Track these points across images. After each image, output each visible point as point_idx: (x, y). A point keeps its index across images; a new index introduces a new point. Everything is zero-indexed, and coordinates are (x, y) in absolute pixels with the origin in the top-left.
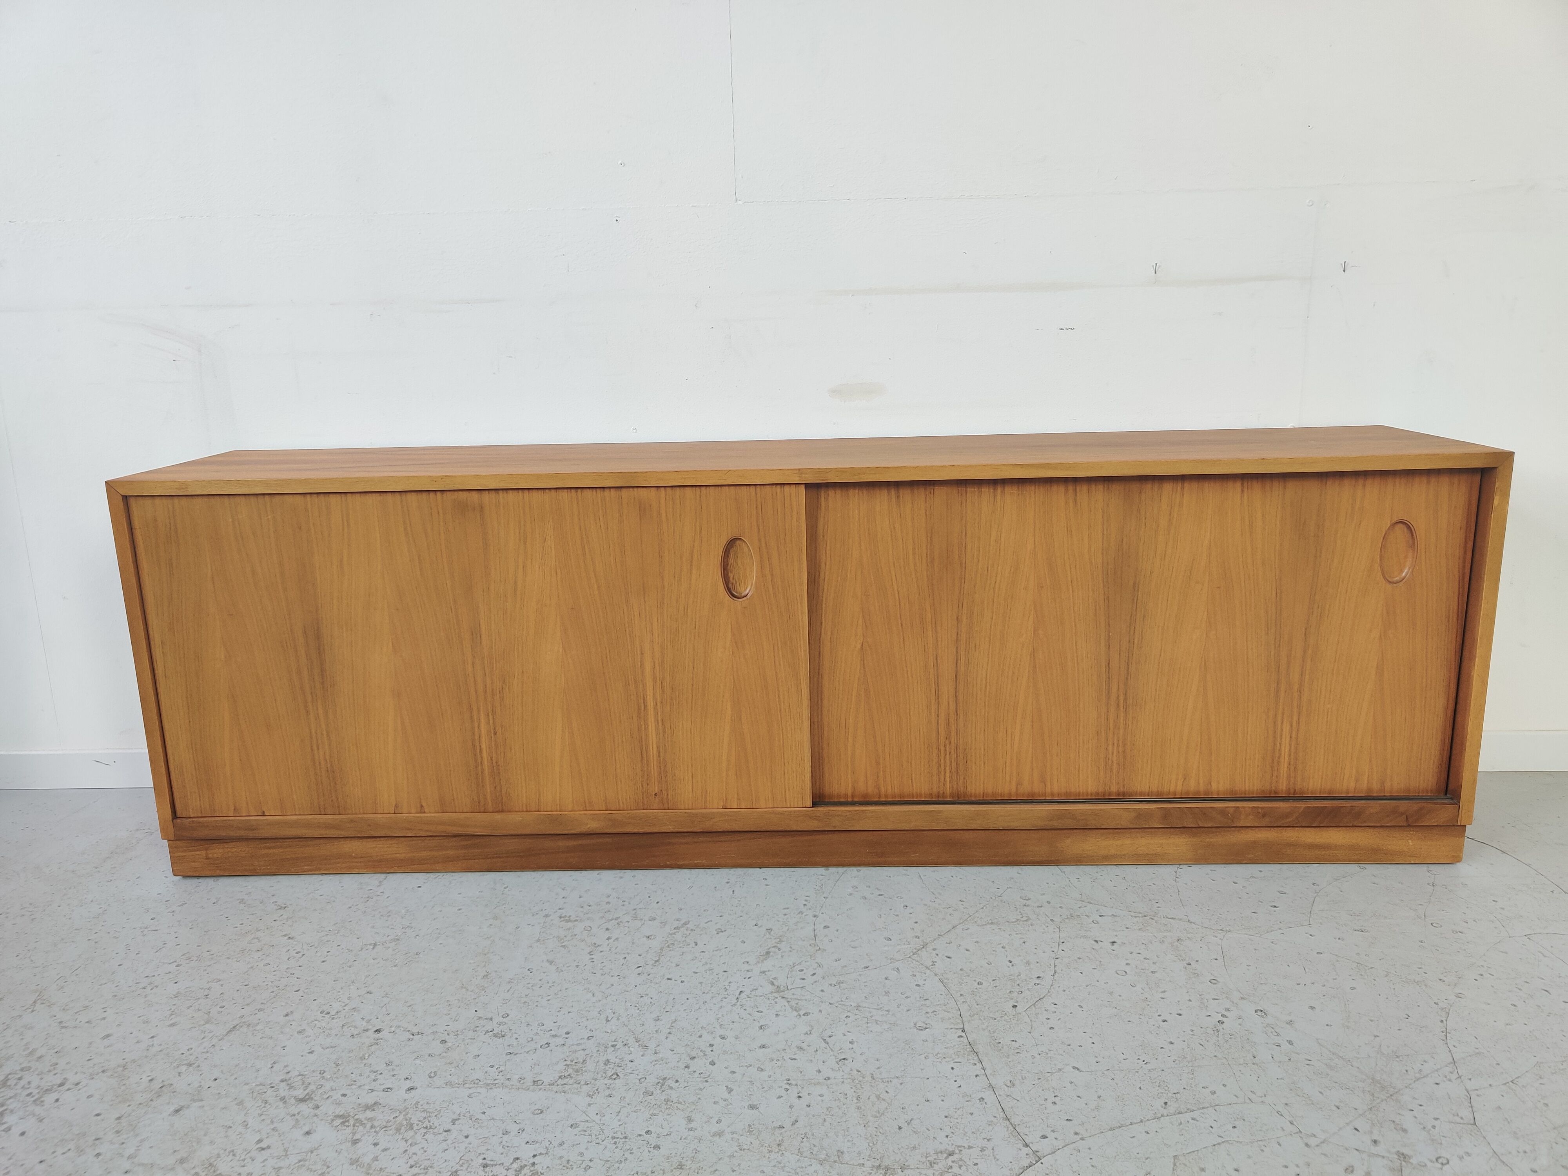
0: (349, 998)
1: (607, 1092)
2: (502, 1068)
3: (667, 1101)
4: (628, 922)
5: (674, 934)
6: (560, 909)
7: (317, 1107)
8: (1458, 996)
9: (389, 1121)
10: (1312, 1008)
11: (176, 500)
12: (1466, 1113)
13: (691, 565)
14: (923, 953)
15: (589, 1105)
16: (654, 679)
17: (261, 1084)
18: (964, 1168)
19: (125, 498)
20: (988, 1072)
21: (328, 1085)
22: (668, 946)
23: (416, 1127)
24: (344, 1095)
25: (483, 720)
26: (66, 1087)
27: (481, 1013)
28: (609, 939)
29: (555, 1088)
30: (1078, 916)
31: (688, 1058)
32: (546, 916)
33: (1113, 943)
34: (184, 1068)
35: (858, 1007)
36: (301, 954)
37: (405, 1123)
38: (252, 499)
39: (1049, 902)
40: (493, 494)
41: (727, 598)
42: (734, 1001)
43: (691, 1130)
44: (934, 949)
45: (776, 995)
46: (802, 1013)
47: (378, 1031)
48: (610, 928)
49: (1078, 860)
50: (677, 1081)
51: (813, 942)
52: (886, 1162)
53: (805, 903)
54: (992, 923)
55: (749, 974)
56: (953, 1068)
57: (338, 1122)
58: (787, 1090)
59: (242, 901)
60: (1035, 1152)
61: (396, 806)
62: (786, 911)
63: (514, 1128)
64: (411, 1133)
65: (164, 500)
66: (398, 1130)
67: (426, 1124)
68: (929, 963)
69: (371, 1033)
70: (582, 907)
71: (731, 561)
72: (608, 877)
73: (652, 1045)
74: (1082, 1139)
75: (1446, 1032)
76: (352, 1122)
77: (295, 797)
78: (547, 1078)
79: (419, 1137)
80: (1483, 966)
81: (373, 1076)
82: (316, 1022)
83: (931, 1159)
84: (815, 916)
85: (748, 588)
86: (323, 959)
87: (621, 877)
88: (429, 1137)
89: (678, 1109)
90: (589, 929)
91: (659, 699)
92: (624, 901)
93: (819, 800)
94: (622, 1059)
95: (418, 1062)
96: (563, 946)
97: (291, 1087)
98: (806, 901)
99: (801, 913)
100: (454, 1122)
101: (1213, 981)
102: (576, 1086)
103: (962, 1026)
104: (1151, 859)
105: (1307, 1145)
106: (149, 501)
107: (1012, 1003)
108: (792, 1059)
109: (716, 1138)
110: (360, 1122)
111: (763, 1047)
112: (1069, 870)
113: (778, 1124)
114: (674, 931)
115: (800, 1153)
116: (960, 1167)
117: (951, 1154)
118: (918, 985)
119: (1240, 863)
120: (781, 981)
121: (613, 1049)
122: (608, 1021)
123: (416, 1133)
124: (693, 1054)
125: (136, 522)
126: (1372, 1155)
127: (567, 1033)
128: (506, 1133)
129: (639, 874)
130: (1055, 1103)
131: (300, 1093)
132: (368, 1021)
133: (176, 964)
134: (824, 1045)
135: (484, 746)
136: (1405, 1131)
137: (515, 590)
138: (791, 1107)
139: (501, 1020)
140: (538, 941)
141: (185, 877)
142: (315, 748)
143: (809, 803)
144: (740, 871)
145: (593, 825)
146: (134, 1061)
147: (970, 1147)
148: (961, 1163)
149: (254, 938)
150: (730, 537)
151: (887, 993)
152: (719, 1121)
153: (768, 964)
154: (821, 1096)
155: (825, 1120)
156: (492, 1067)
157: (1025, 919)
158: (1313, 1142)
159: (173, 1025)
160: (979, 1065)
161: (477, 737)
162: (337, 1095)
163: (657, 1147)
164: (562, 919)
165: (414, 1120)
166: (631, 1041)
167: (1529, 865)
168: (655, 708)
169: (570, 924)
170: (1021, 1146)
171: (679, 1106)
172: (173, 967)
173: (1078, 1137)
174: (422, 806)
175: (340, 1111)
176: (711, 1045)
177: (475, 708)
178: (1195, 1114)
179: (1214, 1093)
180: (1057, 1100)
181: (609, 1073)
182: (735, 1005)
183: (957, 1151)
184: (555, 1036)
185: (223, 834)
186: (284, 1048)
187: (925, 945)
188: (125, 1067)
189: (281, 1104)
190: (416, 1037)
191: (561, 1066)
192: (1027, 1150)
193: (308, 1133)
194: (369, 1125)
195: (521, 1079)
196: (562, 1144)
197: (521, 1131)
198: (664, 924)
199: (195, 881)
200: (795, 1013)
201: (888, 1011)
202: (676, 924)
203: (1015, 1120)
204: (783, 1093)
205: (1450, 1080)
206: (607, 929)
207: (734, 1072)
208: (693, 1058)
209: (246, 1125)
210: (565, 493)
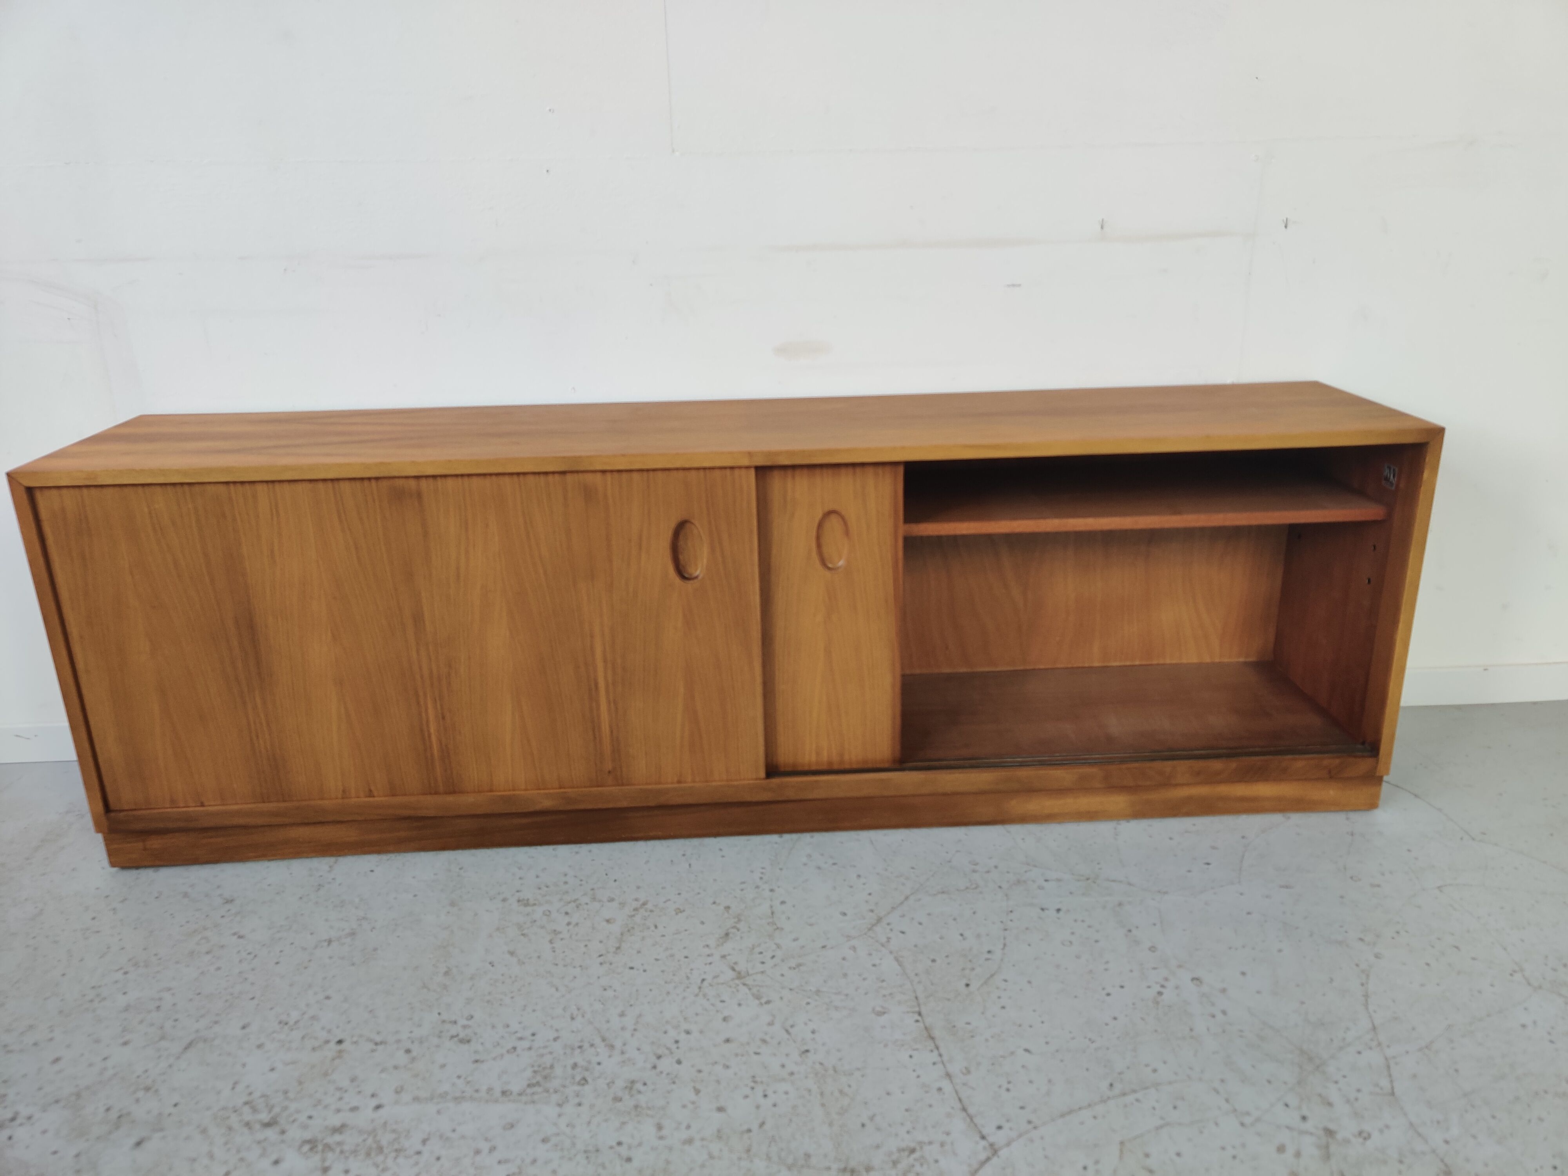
0: (308, 1005)
1: (577, 1100)
2: (469, 1079)
3: (636, 1107)
4: (587, 904)
5: (634, 916)
6: (518, 891)
7: (283, 1132)
8: (1377, 956)
9: (358, 1145)
10: (1243, 974)
11: (85, 491)
12: (1385, 1083)
13: (640, 548)
14: (878, 929)
15: (559, 1115)
16: (605, 661)
17: (223, 1109)
18: (925, 1166)
19: (30, 491)
20: (945, 1058)
21: (293, 1106)
22: (629, 931)
23: (385, 1151)
24: (310, 1117)
25: (430, 706)
26: (18, 1121)
27: (445, 1016)
28: (569, 924)
29: (524, 1098)
30: (1025, 882)
31: (655, 1058)
32: (504, 900)
33: (1058, 910)
34: (140, 1094)
35: (818, 992)
36: (252, 956)
37: (374, 1146)
38: (169, 488)
39: (996, 867)
40: (431, 480)
41: (677, 580)
42: (697, 991)
43: (661, 1138)
44: (888, 924)
45: (737, 982)
46: (763, 1000)
47: (340, 1042)
48: (569, 911)
49: (1023, 819)
50: (645, 1084)
51: (771, 920)
52: (853, 1164)
53: (761, 875)
54: (943, 892)
55: (710, 960)
56: (911, 1057)
57: (306, 1148)
58: (753, 1088)
59: (186, 895)
60: (992, 1145)
61: (344, 791)
62: (743, 886)
63: (485, 1146)
64: (380, 1158)
65: (72, 491)
66: (368, 1154)
67: (396, 1146)
68: (884, 940)
69: (332, 1045)
70: (540, 889)
71: (681, 543)
72: (564, 851)
73: (618, 1044)
74: (1035, 1128)
75: (1366, 996)
76: (320, 1147)
77: (235, 786)
78: (516, 1086)
79: (390, 1162)
80: (1398, 923)
81: (338, 1094)
82: (275, 1035)
83: (894, 1157)
84: (772, 890)
85: (698, 570)
86: (277, 961)
87: (577, 853)
88: (400, 1160)
89: (647, 1115)
90: (548, 913)
91: (610, 681)
92: (581, 880)
93: (772, 771)
94: (589, 1062)
95: (383, 1075)
96: (523, 935)
97: (255, 1110)
98: (762, 873)
99: (757, 887)
100: (424, 1142)
101: (1152, 949)
102: (545, 1094)
103: (917, 1009)
104: (1091, 816)
105: (1242, 1124)
106: (55, 492)
107: (965, 981)
108: (756, 1053)
109: (686, 1147)
110: (328, 1147)
111: (728, 1041)
112: (1016, 830)
113: (745, 1127)
114: (633, 913)
115: (769, 1158)
116: (922, 1165)
117: (913, 1151)
118: (874, 965)
119: (1175, 815)
120: (742, 967)
121: (579, 1050)
122: (573, 1018)
123: (386, 1158)
124: (660, 1052)
125: (44, 514)
126: (1302, 1133)
127: (533, 1035)
128: (478, 1152)
129: (595, 847)
130: (1008, 1090)
131: (264, 1117)
132: (329, 1031)
133: (122, 971)
134: (786, 1036)
135: (432, 731)
136: (1330, 1104)
137: (458, 576)
138: (758, 1107)
139: (465, 1022)
140: (498, 929)
141: (124, 867)
142: (255, 738)
143: (762, 774)
144: (695, 841)
145: (547, 804)
146: (87, 1088)
147: (930, 1143)
148: (922, 1161)
149: (202, 939)
150: (680, 520)
151: (845, 975)
152: (688, 1127)
153: (728, 947)
154: (786, 1093)
155: (791, 1120)
156: (459, 1077)
157: (974, 886)
158: (1248, 1120)
159: (125, 1043)
160: (936, 1052)
161: (424, 723)
162: (303, 1118)
163: (629, 1160)
164: (521, 903)
165: (384, 1143)
166: (598, 1041)
167: (1440, 810)
168: (607, 692)
169: (529, 909)
170: (978, 1138)
171: (649, 1112)
172: (119, 976)
173: (1030, 1126)
174: (370, 791)
175: (308, 1135)
176: (677, 1042)
177: (421, 694)
178: (1138, 1095)
179: (1155, 1071)
180: (1010, 1086)
181: (578, 1078)
182: (697, 995)
183: (918, 1148)
184: (521, 1039)
185: (161, 825)
186: (244, 1065)
187: (879, 920)
188: (78, 1095)
189: (246, 1130)
190: (380, 1048)
191: (529, 1073)
192: (983, 1143)
193: (276, 1162)
194: (338, 1150)
195: (490, 1090)
196: (534, 1161)
197: (492, 1149)
198: (622, 905)
199: (134, 873)
200: (757, 1002)
201: (847, 995)
202: (636, 904)
203: (972, 1110)
204: (747, 1091)
205: (1371, 1048)
206: (567, 913)
207: (700, 1071)
208: (659, 1057)
209: (211, 1156)
210: (507, 479)
